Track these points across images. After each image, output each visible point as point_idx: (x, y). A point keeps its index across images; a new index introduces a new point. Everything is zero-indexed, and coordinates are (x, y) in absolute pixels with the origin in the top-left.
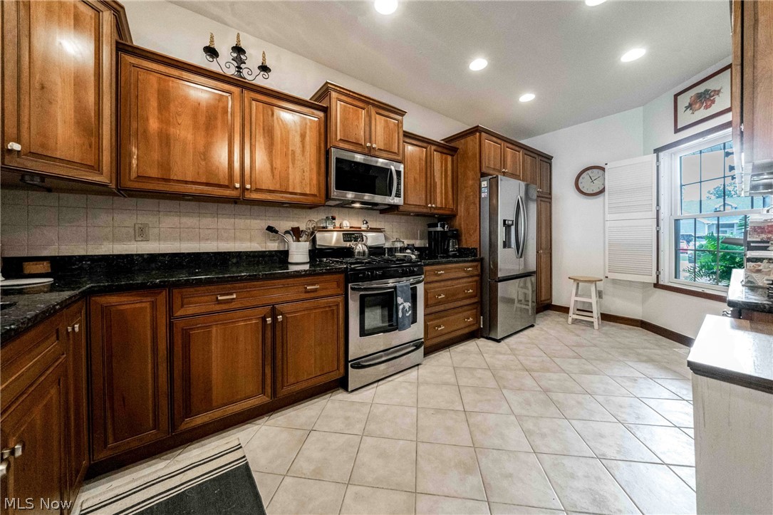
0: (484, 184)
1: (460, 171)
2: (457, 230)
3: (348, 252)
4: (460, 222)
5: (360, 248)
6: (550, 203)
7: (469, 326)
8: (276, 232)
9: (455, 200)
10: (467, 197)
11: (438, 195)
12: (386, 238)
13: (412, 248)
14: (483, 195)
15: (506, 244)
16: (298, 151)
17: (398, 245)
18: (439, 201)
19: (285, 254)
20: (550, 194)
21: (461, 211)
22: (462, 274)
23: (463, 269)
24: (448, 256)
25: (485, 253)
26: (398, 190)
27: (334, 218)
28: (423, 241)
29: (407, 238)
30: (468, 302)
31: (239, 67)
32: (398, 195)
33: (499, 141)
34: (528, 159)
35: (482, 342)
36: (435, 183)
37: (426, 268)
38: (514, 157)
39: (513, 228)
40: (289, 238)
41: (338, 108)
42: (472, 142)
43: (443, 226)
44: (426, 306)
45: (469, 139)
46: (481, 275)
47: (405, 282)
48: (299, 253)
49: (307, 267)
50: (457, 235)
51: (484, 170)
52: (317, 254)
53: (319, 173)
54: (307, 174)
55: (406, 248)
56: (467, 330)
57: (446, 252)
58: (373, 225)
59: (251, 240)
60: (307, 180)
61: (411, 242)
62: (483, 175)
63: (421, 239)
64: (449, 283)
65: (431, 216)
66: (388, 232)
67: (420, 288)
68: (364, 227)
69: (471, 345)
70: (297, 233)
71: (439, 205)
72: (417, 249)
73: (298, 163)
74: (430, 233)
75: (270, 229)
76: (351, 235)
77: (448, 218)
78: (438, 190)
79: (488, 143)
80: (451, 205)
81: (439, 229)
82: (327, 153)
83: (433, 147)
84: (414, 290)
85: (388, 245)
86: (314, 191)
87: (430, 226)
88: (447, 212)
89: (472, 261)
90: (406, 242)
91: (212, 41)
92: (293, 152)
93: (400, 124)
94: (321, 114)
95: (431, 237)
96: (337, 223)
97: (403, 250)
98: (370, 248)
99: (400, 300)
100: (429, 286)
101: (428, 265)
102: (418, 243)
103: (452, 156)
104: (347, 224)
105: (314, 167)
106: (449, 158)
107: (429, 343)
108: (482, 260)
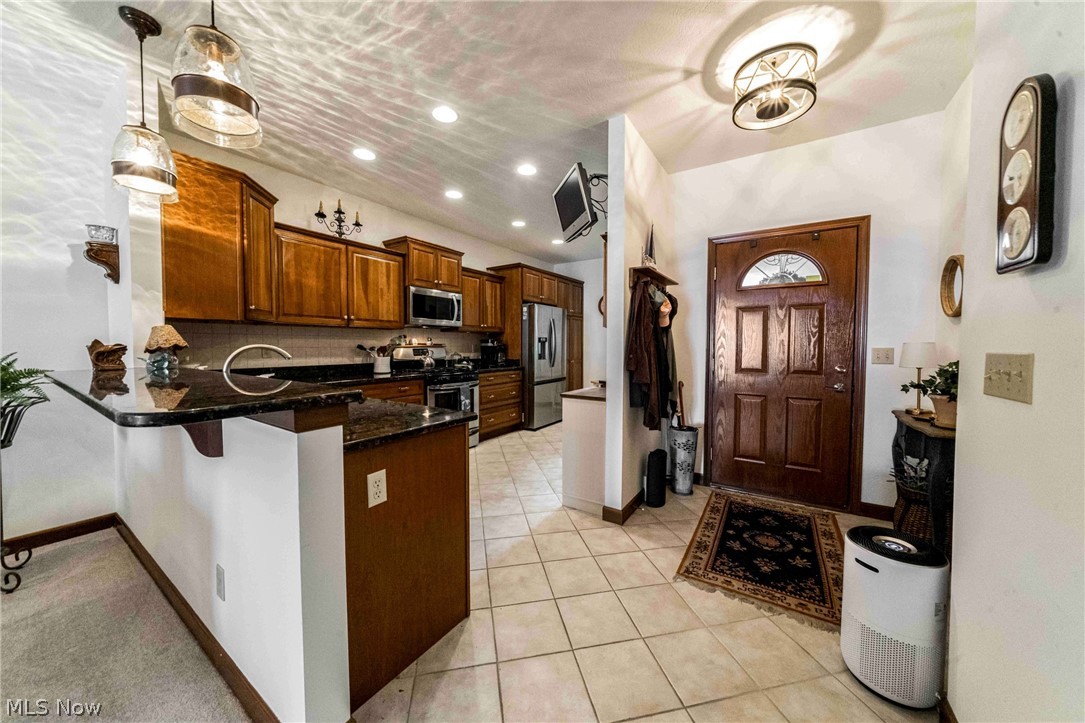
0: (525, 309)
1: (507, 296)
2: (504, 345)
3: (420, 364)
4: (506, 338)
5: (428, 360)
6: (582, 321)
7: (513, 420)
8: (365, 349)
9: (503, 322)
10: (512, 319)
11: (489, 316)
12: (447, 352)
13: (468, 360)
14: (524, 318)
15: (541, 356)
16: (385, 289)
17: (457, 358)
18: (490, 321)
19: (371, 366)
20: (582, 313)
21: (508, 330)
22: (508, 380)
23: (507, 376)
24: (497, 366)
25: (526, 364)
26: (458, 315)
27: (405, 337)
28: (476, 354)
29: (462, 352)
30: (513, 401)
31: (340, 226)
32: (458, 319)
33: (538, 273)
34: (562, 285)
35: (523, 433)
36: (487, 307)
37: (480, 375)
38: (550, 285)
39: (547, 344)
40: (374, 354)
41: (414, 255)
42: (516, 274)
43: (492, 342)
44: (481, 403)
45: (514, 271)
46: (523, 381)
47: (464, 386)
48: (382, 366)
49: (389, 376)
50: (504, 349)
51: (525, 298)
52: (396, 365)
53: (400, 305)
54: (391, 306)
55: (464, 360)
56: (512, 423)
57: (496, 364)
58: (435, 342)
59: (342, 356)
60: (392, 310)
61: (467, 355)
62: (525, 302)
63: (476, 351)
64: (497, 386)
65: (484, 333)
66: (448, 347)
67: (476, 390)
68: (429, 343)
69: (515, 435)
70: (383, 350)
71: (490, 325)
72: (472, 360)
73: (385, 297)
74: (482, 347)
75: (360, 347)
76: (420, 351)
77: (496, 335)
78: (489, 312)
79: (529, 275)
80: (499, 325)
81: (490, 344)
82: (406, 289)
83: (485, 278)
84: (472, 391)
85: (448, 358)
86: (397, 318)
87: (482, 341)
88: (497, 330)
89: (515, 370)
90: (463, 355)
91: (321, 207)
92: (382, 290)
93: (459, 264)
94: (399, 259)
95: (484, 350)
96: (408, 340)
97: (460, 361)
98: (436, 360)
99: (462, 398)
100: (482, 389)
101: (480, 373)
102: (472, 356)
103: (501, 283)
104: (415, 341)
105: (397, 302)
106: (498, 285)
107: (483, 431)
108: (523, 369)
